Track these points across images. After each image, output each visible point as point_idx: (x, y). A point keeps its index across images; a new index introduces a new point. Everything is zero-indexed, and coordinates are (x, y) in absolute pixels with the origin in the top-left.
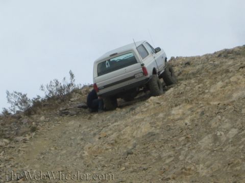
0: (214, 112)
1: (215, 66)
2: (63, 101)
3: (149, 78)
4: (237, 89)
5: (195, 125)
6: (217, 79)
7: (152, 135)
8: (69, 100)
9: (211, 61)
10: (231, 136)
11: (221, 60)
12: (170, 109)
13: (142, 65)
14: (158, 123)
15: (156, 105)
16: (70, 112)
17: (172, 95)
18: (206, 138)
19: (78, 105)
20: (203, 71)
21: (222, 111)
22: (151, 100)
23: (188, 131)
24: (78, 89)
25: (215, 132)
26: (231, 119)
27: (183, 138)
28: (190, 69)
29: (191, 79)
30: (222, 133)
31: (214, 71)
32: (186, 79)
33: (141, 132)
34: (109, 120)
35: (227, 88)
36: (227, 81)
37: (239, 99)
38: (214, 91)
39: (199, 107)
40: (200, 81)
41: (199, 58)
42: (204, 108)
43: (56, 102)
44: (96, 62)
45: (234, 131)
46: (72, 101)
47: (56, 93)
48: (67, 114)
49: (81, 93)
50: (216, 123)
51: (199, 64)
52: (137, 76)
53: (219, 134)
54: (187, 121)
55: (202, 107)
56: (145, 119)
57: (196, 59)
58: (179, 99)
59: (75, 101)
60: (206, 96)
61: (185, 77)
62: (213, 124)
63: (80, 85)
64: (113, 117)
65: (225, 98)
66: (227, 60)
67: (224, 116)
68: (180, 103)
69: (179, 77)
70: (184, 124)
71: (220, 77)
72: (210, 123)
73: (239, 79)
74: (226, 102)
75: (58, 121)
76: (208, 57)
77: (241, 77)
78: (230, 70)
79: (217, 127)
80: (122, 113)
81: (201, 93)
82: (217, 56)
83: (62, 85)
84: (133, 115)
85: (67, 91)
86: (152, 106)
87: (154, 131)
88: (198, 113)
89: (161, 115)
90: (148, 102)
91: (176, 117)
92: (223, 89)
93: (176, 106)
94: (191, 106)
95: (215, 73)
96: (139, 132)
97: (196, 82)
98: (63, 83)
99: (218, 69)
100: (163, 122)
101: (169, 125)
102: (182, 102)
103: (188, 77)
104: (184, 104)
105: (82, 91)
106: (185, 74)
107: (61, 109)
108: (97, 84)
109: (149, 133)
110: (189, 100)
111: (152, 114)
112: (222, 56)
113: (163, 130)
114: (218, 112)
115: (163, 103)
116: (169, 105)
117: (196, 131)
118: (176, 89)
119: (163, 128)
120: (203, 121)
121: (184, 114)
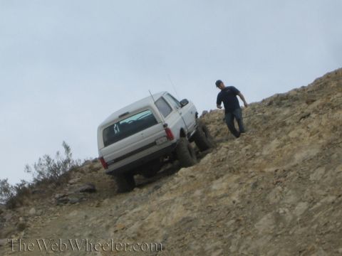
0: (271, 182)
1: (265, 118)
2: (58, 184)
3: (175, 144)
4: (299, 148)
5: (246, 202)
6: (271, 137)
7: (187, 220)
8: (68, 183)
9: (259, 112)
10: (299, 214)
11: (272, 109)
12: (210, 184)
13: (165, 126)
14: (194, 204)
15: (189, 179)
16: (69, 198)
17: (210, 163)
18: (265, 218)
19: (80, 189)
20: (249, 127)
21: (282, 179)
22: (182, 173)
23: (238, 211)
24: (78, 167)
25: (275, 209)
26: (296, 189)
27: (233, 221)
30: (287, 210)
31: (265, 125)
32: (227, 140)
33: (172, 219)
34: (125, 205)
35: (286, 147)
36: (284, 137)
37: (303, 161)
38: (268, 153)
39: (250, 176)
40: (248, 141)
42: (256, 177)
43: (49, 186)
44: (100, 128)
45: (302, 206)
46: (71, 184)
47: (48, 174)
48: (66, 202)
49: (82, 172)
50: (276, 197)
52: (159, 142)
53: (281, 211)
54: (234, 198)
55: (253, 176)
56: (176, 200)
58: (220, 168)
59: (75, 183)
60: (257, 161)
61: (224, 138)
62: (272, 198)
63: (80, 160)
64: (130, 200)
65: (284, 161)
66: (281, 109)
67: (285, 186)
68: (222, 173)
69: (218, 138)
70: (231, 202)
71: (274, 133)
72: (267, 198)
73: (301, 134)
74: (285, 167)
75: (54, 212)
77: (304, 131)
78: (288, 122)
79: (278, 203)
80: (143, 195)
81: (250, 157)
82: (266, 104)
83: (56, 162)
84: (158, 195)
85: (64, 170)
86: (184, 181)
87: (190, 215)
88: (248, 185)
89: (198, 193)
90: (177, 176)
91: (219, 194)
92: (280, 149)
93: (217, 178)
94: (238, 177)
95: (267, 128)
96: (169, 219)
97: (242, 143)
98: (57, 160)
99: (271, 123)
100: (201, 201)
101: (210, 205)
102: (225, 172)
104: (228, 175)
105: (84, 168)
106: (225, 133)
107: (57, 196)
108: (104, 157)
109: (184, 219)
110: (235, 168)
111: (185, 192)
112: (274, 104)
113: (203, 213)
114: (277, 182)
115: (199, 176)
116: (208, 178)
117: (249, 210)
118: (215, 155)
119: (202, 211)
120: (257, 195)
121: (230, 188)
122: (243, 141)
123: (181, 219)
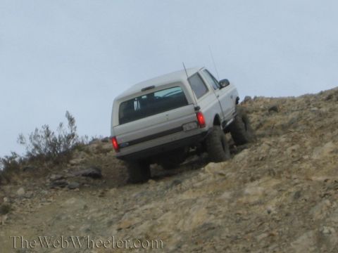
0: (318, 193)
1: (320, 115)
2: (56, 163)
3: (206, 132)
5: (284, 215)
6: (325, 138)
7: (208, 228)
8: (68, 163)
9: (314, 106)
11: (331, 105)
12: (242, 186)
13: (197, 109)
14: (221, 208)
15: (218, 178)
16: (69, 183)
17: (246, 161)
18: (304, 237)
19: (82, 172)
20: (299, 123)
21: (332, 192)
22: (210, 169)
23: (273, 224)
24: (83, 145)
25: (319, 227)
27: (265, 235)
28: (277, 119)
29: (279, 135)
30: (332, 230)
31: (320, 124)
32: (270, 136)
34: (136, 199)
38: (319, 158)
39: (293, 183)
40: (295, 140)
41: (294, 100)
42: (300, 185)
43: (45, 164)
44: (117, 100)
46: (72, 165)
47: (45, 149)
48: (63, 185)
49: (88, 152)
50: (322, 213)
51: (293, 111)
52: (186, 128)
53: (326, 231)
54: (270, 207)
55: (296, 184)
56: (199, 201)
57: (288, 102)
58: (257, 169)
60: (304, 166)
61: (267, 132)
62: (317, 213)
63: (87, 137)
64: (142, 194)
67: (335, 200)
68: (259, 175)
69: (259, 132)
70: (266, 212)
71: (329, 134)
72: (311, 212)
75: (46, 196)
76: (308, 99)
79: (324, 220)
80: (158, 188)
81: (296, 159)
82: (324, 98)
83: (57, 135)
84: (177, 192)
85: (65, 146)
86: (211, 179)
87: (213, 222)
88: (290, 193)
89: (226, 195)
90: (204, 172)
91: (252, 200)
92: (334, 154)
93: (252, 180)
94: (278, 182)
95: (322, 127)
96: (187, 222)
97: (288, 142)
98: (57, 133)
99: (327, 121)
100: (229, 206)
101: (240, 212)
102: (263, 174)
103: (274, 132)
104: (266, 178)
105: (90, 147)
106: (269, 127)
107: (53, 177)
109: (205, 225)
110: (276, 171)
111: (211, 192)
112: (334, 98)
113: (230, 220)
114: (325, 195)
115: (231, 175)
116: (240, 178)
117: (286, 224)
118: (254, 152)
119: (228, 217)
120: (298, 208)
121: (266, 195)
122: (290, 140)
123: (201, 224)
